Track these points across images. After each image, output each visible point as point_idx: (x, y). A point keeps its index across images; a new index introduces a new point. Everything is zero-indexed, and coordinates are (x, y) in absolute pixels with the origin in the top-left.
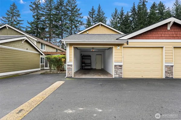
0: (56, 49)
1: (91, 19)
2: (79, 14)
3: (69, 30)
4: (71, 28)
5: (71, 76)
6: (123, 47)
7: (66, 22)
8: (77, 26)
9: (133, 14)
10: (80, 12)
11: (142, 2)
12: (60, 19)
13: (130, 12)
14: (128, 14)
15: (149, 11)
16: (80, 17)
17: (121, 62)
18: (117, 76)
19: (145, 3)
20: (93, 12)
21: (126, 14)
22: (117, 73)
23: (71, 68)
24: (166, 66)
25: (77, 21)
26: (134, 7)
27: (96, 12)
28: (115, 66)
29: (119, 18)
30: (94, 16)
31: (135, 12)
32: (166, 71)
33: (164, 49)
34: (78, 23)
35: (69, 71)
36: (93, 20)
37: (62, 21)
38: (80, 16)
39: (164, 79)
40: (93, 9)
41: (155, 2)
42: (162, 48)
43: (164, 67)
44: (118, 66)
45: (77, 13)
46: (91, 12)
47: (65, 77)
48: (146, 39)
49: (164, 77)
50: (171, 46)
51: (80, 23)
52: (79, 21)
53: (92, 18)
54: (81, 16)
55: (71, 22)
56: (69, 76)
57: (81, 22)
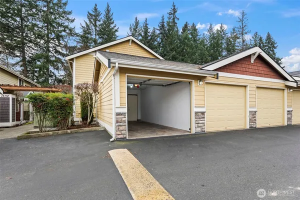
0: (20, 80)
1: (93, 27)
2: (65, 12)
3: (42, 42)
4: (48, 38)
5: (125, 136)
6: (206, 83)
7: (34, 22)
8: (62, 36)
9: (161, 33)
10: (67, 9)
11: (172, 18)
12: (19, 14)
13: (158, 29)
14: (154, 32)
15: (180, 33)
16: (68, 19)
17: (203, 107)
18: (199, 130)
19: (176, 21)
20: (97, 16)
21: (151, 31)
22: (199, 125)
23: (124, 119)
24: (250, 112)
25: (61, 25)
26: (163, 22)
27: (102, 17)
28: (195, 113)
29: (141, 35)
30: (98, 23)
31: (165, 31)
32: (250, 119)
33: (248, 88)
34: (65, 31)
35: (121, 126)
36: (96, 30)
37: (22, 19)
38: (68, 16)
39: (248, 129)
40: (96, 9)
41: (188, 23)
42: (245, 86)
43: (248, 114)
44: (200, 114)
45: (61, 10)
46: (93, 14)
47: (111, 140)
48: (231, 73)
49: (248, 127)
50: (254, 85)
51: (68, 31)
52: (67, 27)
53: (95, 25)
54: (71, 17)
55: (46, 25)
56: (120, 137)
57: (70, 30)
